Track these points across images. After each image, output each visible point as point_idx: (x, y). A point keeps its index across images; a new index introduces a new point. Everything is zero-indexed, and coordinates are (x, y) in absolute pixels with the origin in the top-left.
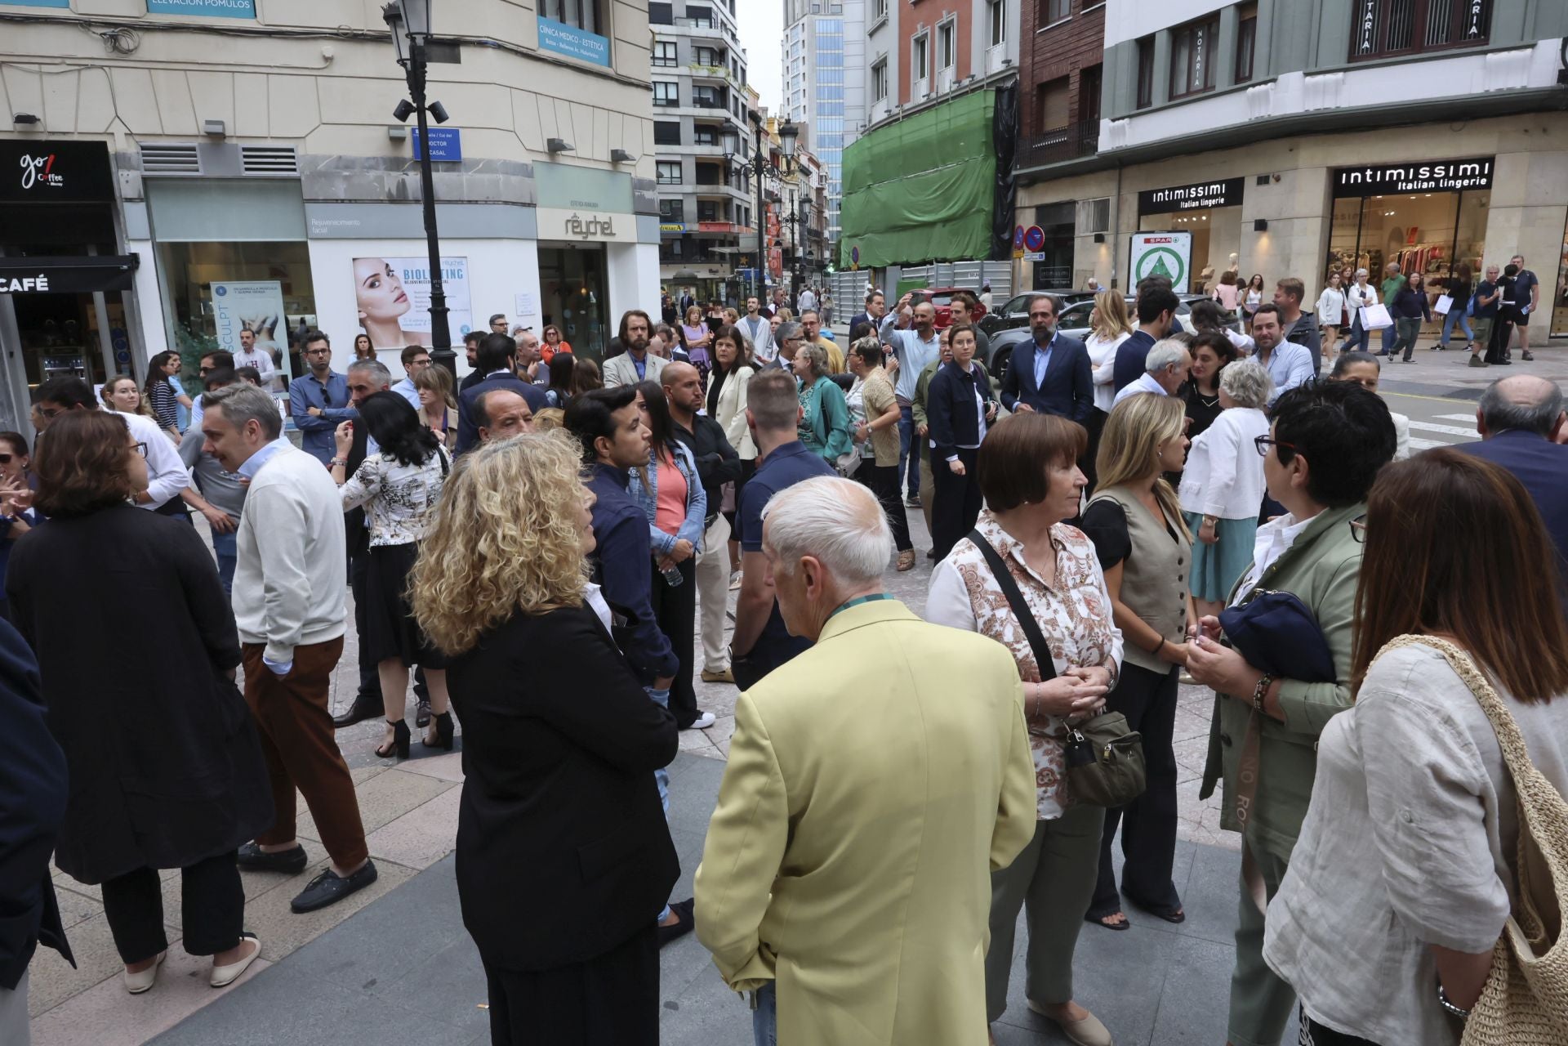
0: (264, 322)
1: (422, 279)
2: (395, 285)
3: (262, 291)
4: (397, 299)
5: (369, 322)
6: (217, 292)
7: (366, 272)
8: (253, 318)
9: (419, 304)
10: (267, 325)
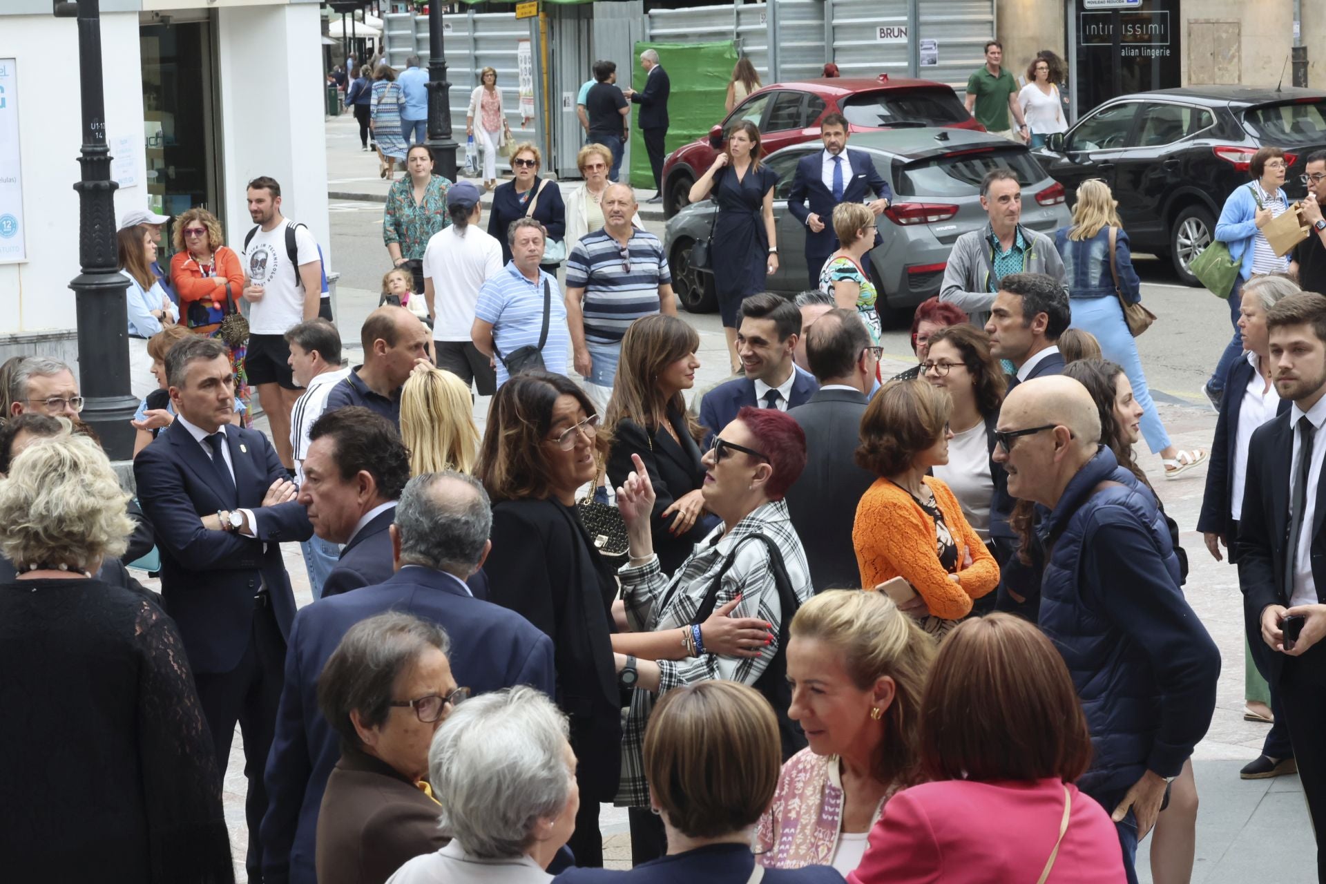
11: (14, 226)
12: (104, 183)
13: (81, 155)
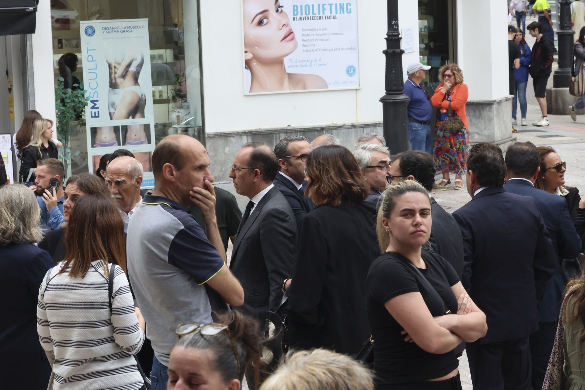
0: (129, 66)
1: (311, 15)
2: (283, 22)
3: (129, 30)
4: (285, 38)
5: (254, 64)
6: (86, 33)
7: (255, 9)
8: (119, 60)
9: (306, 43)
10: (133, 69)
11: (354, 71)
12: (397, 50)
13: (386, 37)
